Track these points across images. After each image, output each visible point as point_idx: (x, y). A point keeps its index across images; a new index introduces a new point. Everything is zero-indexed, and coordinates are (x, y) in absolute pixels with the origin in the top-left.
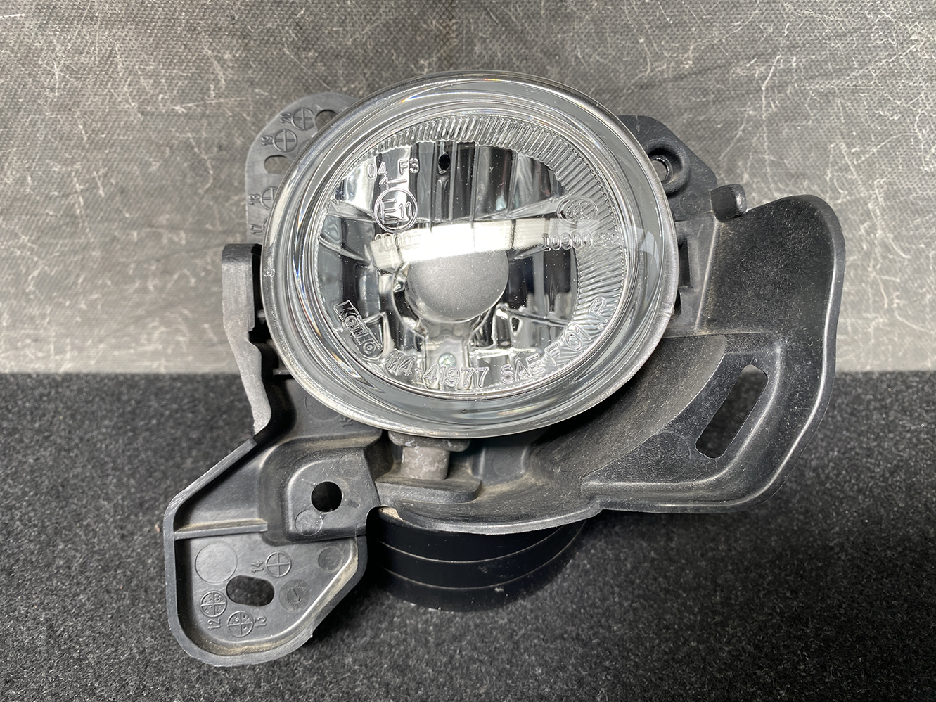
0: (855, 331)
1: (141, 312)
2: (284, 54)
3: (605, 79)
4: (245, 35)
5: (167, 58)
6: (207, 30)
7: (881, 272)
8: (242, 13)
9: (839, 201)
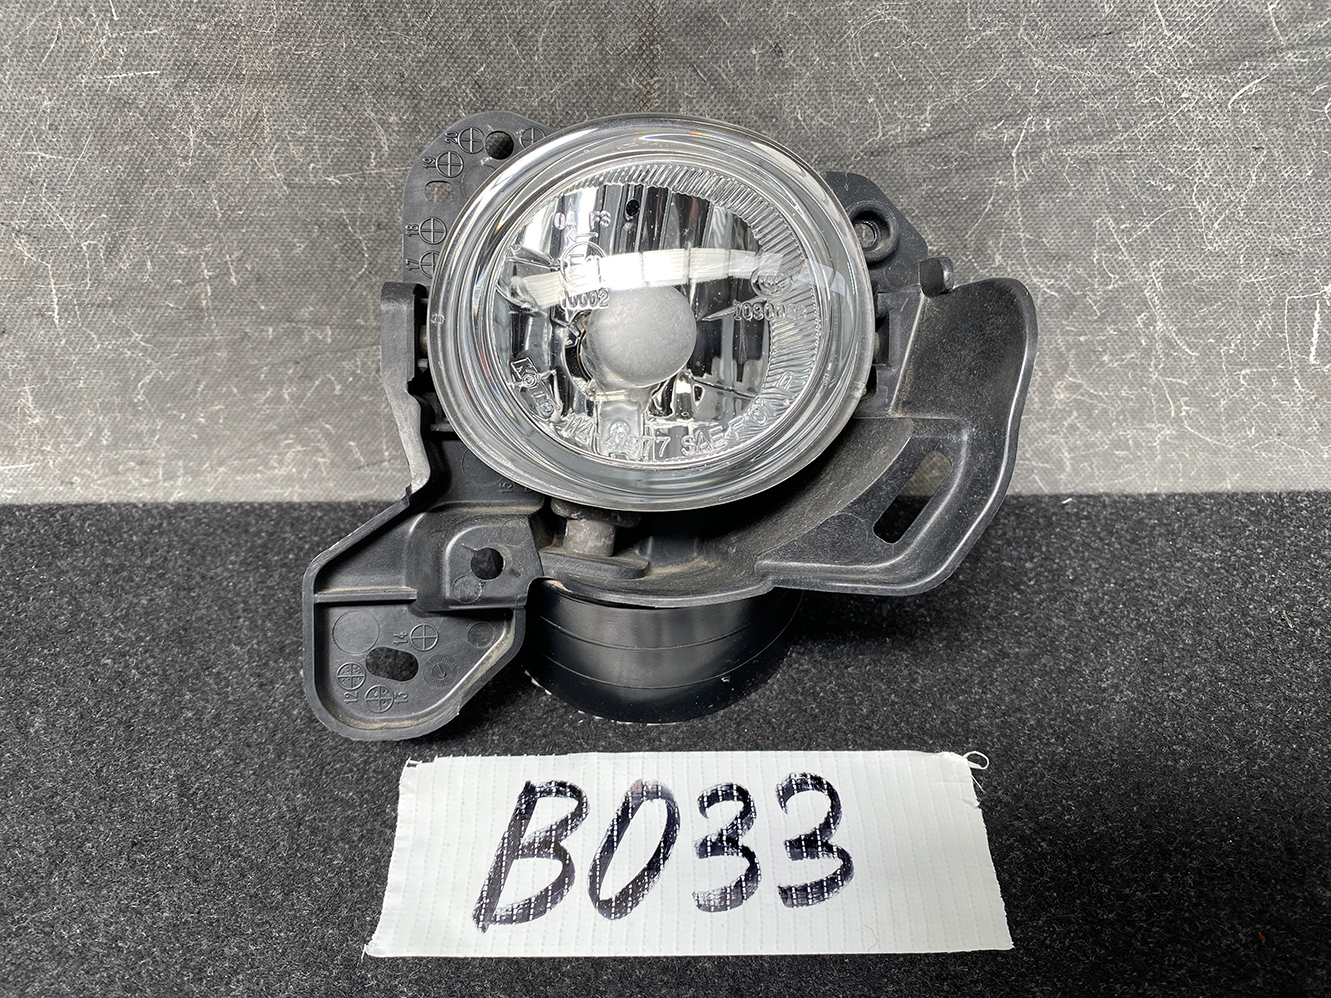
0: (1138, 445)
1: (272, 426)
2: (459, 116)
3: (829, 144)
4: (415, 95)
5: (322, 122)
6: (371, 90)
7: (1164, 372)
8: (413, 70)
9: (1110, 287)
